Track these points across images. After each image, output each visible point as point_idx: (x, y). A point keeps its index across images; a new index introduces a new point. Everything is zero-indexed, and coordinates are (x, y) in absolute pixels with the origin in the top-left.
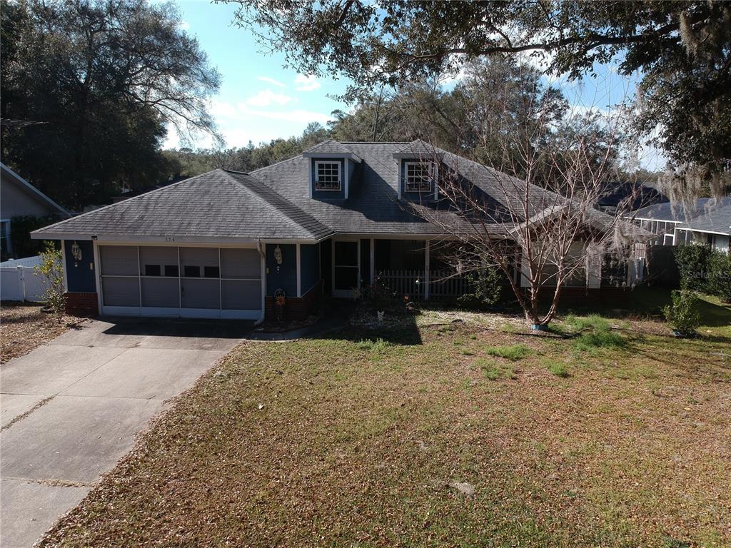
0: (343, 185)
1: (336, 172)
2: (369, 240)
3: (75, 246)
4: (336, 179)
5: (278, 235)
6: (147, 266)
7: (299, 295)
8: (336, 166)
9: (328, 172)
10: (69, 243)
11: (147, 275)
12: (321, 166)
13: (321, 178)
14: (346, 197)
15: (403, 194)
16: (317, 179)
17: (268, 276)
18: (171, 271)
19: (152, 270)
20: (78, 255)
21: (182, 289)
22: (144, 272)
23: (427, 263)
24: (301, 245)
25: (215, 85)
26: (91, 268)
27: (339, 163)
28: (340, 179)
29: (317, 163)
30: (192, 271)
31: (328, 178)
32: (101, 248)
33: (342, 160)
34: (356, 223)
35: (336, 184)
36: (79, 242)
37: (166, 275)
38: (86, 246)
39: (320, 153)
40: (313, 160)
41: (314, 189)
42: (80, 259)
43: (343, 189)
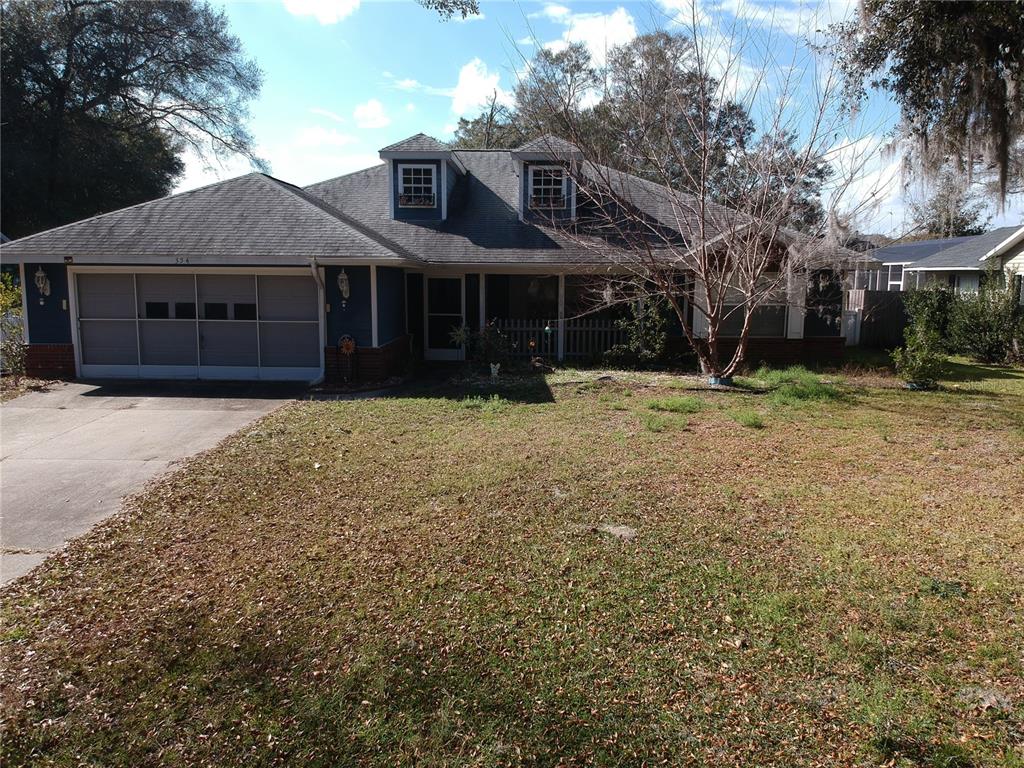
0: (439, 199)
1: (429, 181)
2: (477, 276)
3: (40, 274)
4: (429, 190)
5: (343, 252)
6: (148, 304)
7: (375, 344)
8: (428, 172)
9: (418, 181)
10: (31, 268)
11: (148, 317)
12: (406, 172)
13: (407, 190)
14: (444, 216)
15: (527, 214)
16: (401, 190)
17: (328, 316)
18: (186, 311)
19: (156, 310)
20: (44, 287)
21: (202, 338)
22: (145, 312)
23: (561, 309)
24: (377, 267)
26: (64, 307)
27: (433, 167)
28: (434, 190)
29: (401, 167)
30: (215, 311)
31: (417, 190)
32: (79, 277)
33: (437, 162)
34: (458, 251)
35: (430, 198)
36: (47, 267)
37: (178, 317)
38: (56, 272)
39: (406, 152)
40: (396, 163)
41: (396, 205)
42: (48, 293)
43: (440, 205)
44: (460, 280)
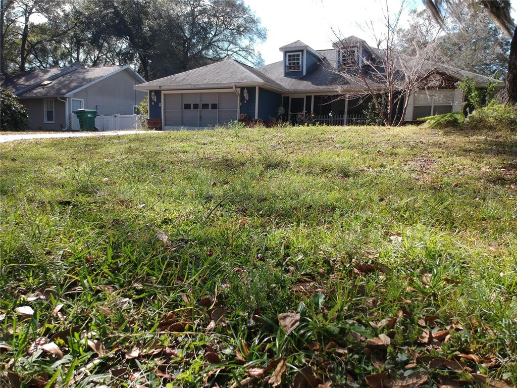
0: (302, 67)
1: (298, 59)
2: (311, 96)
3: (153, 94)
4: (298, 63)
5: (245, 81)
6: (185, 105)
8: (298, 55)
9: (294, 60)
10: (151, 92)
11: (185, 109)
12: (290, 56)
13: (290, 64)
14: (304, 74)
16: (287, 64)
18: (196, 106)
19: (187, 106)
20: (154, 98)
21: (200, 117)
22: (183, 107)
23: (346, 110)
24: (260, 88)
25: (265, 37)
26: (160, 106)
27: (300, 53)
28: (300, 64)
29: (288, 54)
30: (205, 106)
31: (294, 63)
32: (165, 95)
33: (302, 51)
35: (299, 67)
36: (155, 91)
37: (194, 109)
38: (158, 93)
39: (290, 47)
40: (286, 53)
41: (285, 70)
42: (155, 101)
43: (302, 70)
44: (303, 99)
